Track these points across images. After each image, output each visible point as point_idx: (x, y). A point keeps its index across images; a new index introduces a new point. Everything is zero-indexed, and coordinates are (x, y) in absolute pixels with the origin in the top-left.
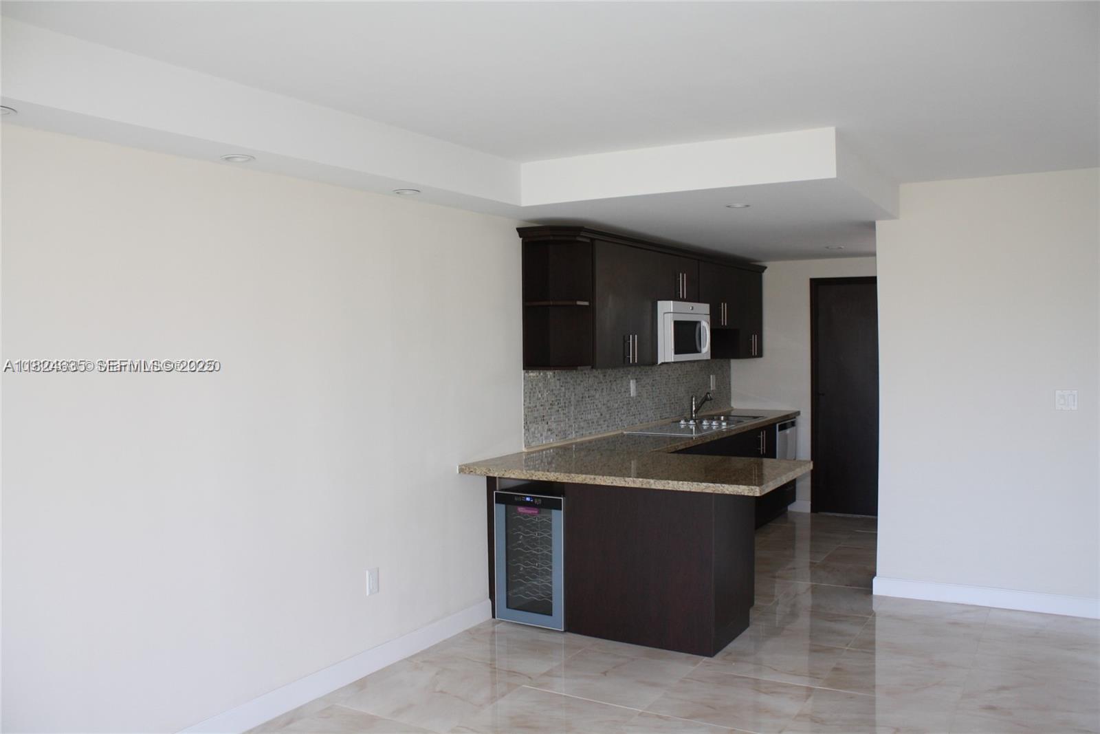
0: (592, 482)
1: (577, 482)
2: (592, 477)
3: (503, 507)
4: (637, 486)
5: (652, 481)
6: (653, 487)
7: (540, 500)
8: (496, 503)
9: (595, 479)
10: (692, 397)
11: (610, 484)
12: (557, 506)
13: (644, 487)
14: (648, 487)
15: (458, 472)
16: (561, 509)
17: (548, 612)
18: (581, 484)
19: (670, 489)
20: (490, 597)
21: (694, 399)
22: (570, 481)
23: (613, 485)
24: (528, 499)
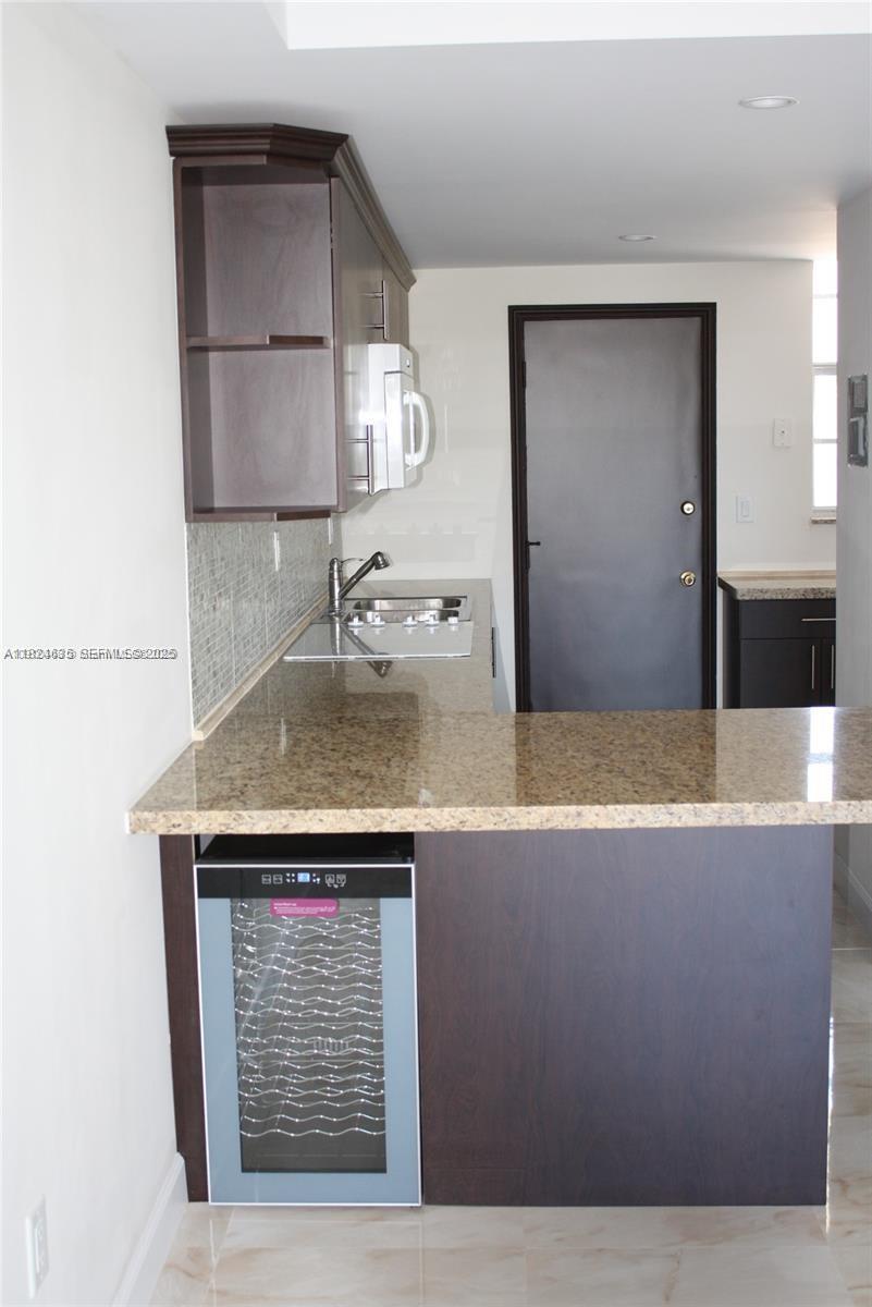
0: (570, 824)
1: (524, 827)
2: (573, 809)
3: (222, 905)
4: (707, 824)
5: (748, 807)
6: (752, 821)
7: (342, 877)
8: (200, 896)
9: (579, 814)
10: (332, 563)
11: (626, 825)
12: (397, 886)
13: (726, 822)
14: (737, 821)
15: (128, 832)
16: (410, 896)
17: (374, 1162)
18: (538, 832)
19: (798, 823)
20: (182, 1146)
21: (336, 567)
22: (503, 827)
23: (634, 825)
24: (304, 878)
